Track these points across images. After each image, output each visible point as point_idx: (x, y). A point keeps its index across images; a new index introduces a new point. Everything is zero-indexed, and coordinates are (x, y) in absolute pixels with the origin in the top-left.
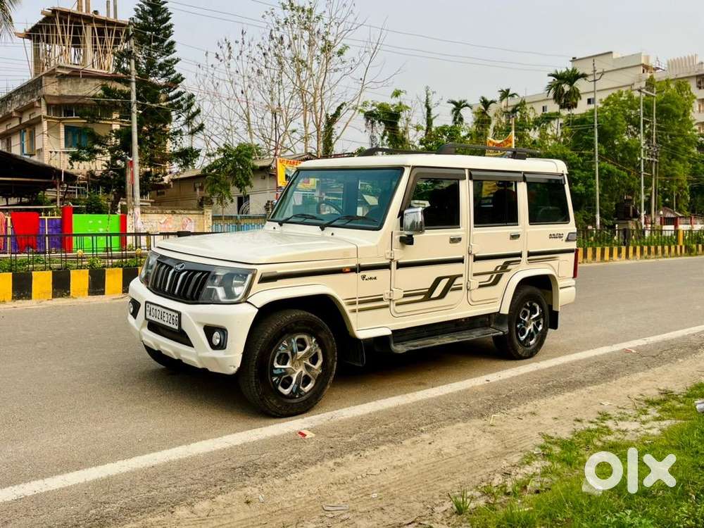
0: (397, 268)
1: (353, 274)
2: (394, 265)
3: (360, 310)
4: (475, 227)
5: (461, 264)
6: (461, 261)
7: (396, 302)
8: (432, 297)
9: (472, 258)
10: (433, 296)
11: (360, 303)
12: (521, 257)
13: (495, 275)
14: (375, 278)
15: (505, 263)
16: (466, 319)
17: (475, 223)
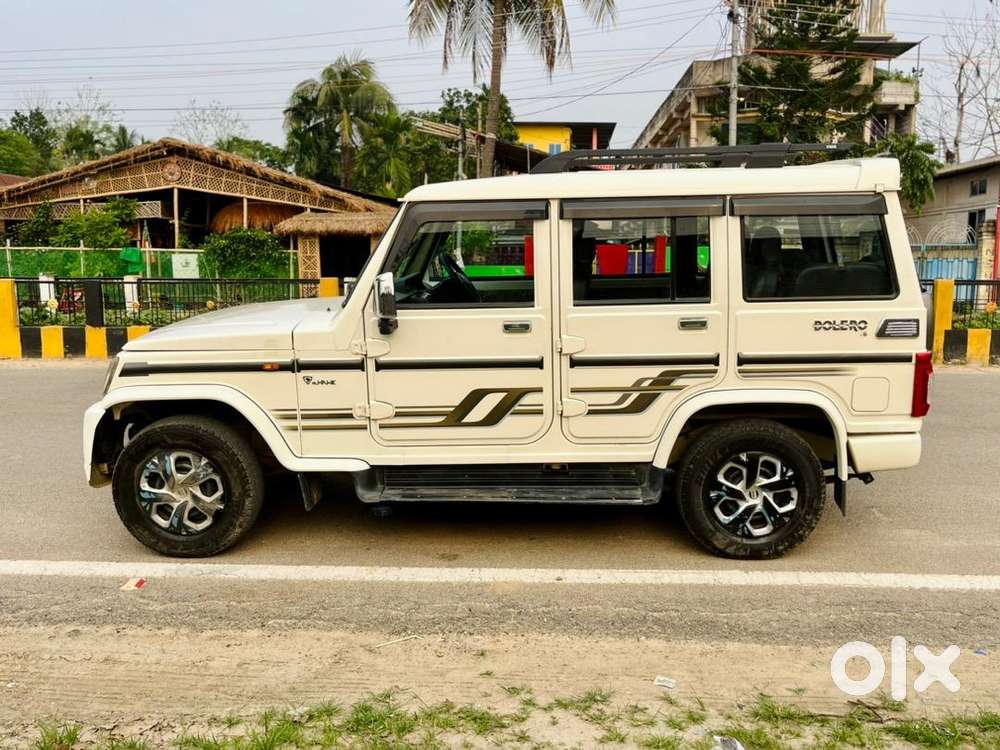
0: (377, 370)
1: (287, 375)
2: (371, 365)
3: (305, 429)
4: (574, 305)
5: (537, 371)
6: (538, 364)
7: (379, 422)
8: (464, 421)
9: (566, 362)
10: (467, 419)
11: (304, 417)
12: (717, 364)
13: (635, 395)
14: (332, 383)
15: (663, 374)
16: (563, 466)
17: (576, 297)
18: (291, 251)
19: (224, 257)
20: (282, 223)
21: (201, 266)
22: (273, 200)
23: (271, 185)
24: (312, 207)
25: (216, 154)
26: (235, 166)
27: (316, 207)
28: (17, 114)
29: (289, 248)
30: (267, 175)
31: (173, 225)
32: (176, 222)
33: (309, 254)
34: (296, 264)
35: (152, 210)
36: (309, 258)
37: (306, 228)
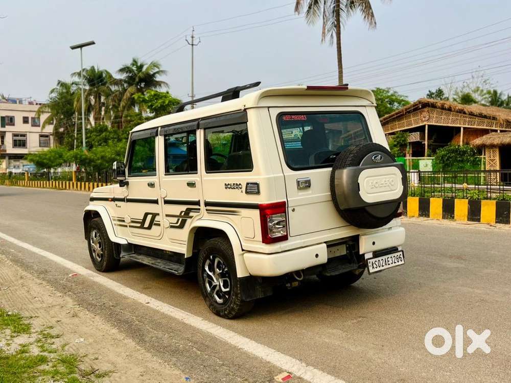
0: (127, 202)
1: (112, 203)
3: (117, 225)
4: (165, 175)
5: (156, 205)
6: (156, 202)
7: (129, 224)
8: (144, 226)
9: (163, 201)
11: (117, 220)
12: (200, 205)
13: (181, 219)
14: (120, 207)
15: (187, 209)
17: (166, 171)
18: (482, 156)
19: (444, 161)
20: (475, 141)
21: (433, 166)
22: (478, 127)
23: (477, 118)
24: (501, 129)
25: (444, 104)
26: (454, 109)
27: (504, 129)
28: (430, 91)
29: (481, 155)
30: (472, 112)
31: (424, 144)
32: (426, 143)
33: (492, 158)
34: (485, 164)
35: (414, 137)
36: (492, 160)
37: (488, 142)
